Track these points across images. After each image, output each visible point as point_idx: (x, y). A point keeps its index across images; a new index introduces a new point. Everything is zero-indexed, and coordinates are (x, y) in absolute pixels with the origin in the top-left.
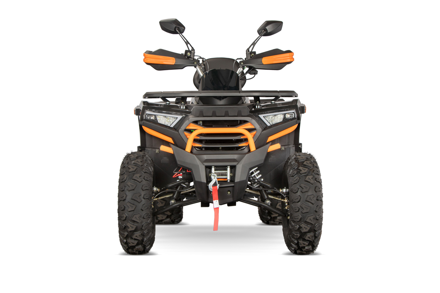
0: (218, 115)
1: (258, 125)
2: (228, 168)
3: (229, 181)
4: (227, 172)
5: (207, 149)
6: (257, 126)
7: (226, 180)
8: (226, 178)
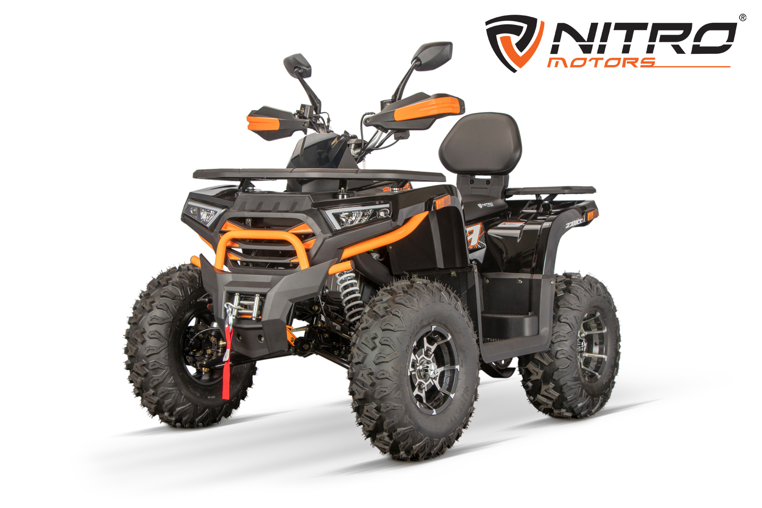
0: (264, 210)
1: (319, 228)
2: (256, 298)
3: (254, 319)
4: (253, 305)
5: (256, 265)
6: (317, 230)
7: (250, 317)
8: (251, 314)
